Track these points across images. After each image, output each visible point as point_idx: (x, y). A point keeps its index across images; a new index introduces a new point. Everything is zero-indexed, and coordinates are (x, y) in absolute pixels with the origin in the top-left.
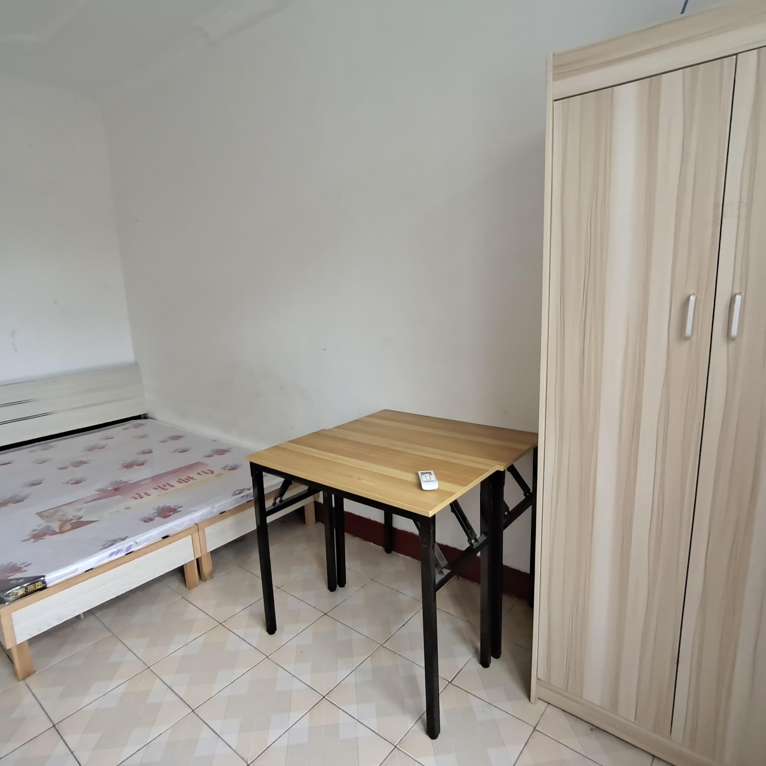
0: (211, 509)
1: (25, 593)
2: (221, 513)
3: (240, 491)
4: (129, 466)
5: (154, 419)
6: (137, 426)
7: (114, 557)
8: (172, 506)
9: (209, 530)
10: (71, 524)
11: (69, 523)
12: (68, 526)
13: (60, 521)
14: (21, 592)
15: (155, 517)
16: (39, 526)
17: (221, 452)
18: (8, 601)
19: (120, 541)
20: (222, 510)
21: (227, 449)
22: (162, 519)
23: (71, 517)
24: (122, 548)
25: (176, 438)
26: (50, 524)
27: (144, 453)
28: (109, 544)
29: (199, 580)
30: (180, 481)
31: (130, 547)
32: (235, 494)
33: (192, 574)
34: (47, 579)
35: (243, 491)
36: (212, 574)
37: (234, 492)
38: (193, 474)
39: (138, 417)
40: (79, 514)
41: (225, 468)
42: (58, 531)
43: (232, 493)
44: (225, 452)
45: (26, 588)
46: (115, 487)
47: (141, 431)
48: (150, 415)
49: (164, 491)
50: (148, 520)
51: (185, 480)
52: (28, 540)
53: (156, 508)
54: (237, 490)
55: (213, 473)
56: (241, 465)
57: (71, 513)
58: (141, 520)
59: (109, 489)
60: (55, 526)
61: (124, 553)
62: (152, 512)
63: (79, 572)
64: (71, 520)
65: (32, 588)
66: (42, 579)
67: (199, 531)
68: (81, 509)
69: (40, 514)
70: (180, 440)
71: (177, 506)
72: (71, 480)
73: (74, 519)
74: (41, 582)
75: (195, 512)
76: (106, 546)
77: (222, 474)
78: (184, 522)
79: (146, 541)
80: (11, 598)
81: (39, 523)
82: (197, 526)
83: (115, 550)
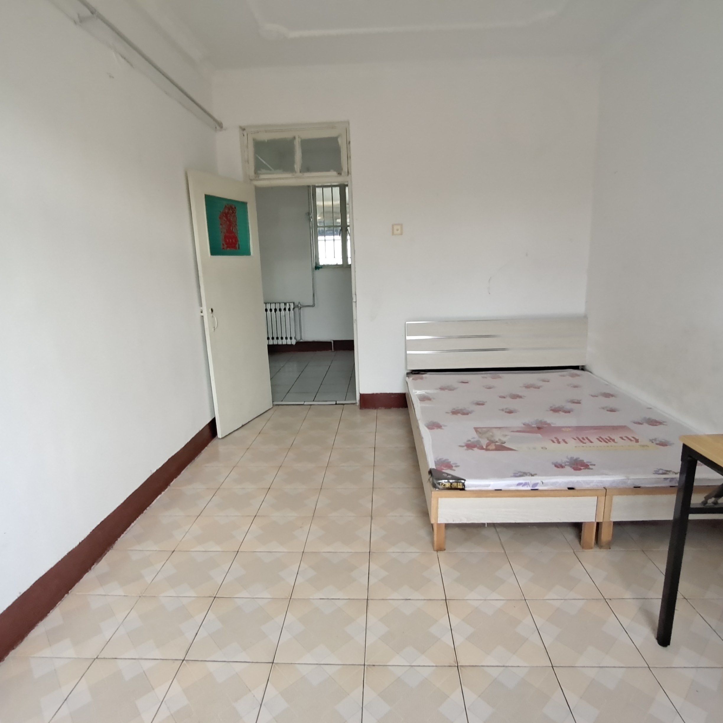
0: (625, 479)
1: (450, 487)
2: (634, 487)
3: (664, 472)
4: (556, 410)
5: (590, 372)
6: (573, 376)
7: (521, 488)
8: (585, 461)
9: (617, 499)
10: (495, 445)
11: (494, 444)
12: (493, 447)
13: (488, 440)
14: (448, 485)
15: (566, 465)
16: (474, 438)
17: (653, 423)
18: (438, 488)
19: (529, 476)
20: (638, 484)
21: (661, 421)
22: (573, 470)
23: (497, 439)
24: (529, 483)
25: (607, 395)
26: (481, 440)
27: (573, 402)
28: (519, 474)
29: (595, 544)
30: (600, 439)
31: (536, 484)
32: (656, 472)
33: (589, 535)
34: (466, 483)
35: (668, 473)
36: (609, 545)
37: (657, 470)
38: (616, 437)
39: (576, 368)
40: (504, 439)
41: (653, 441)
42: (485, 447)
43: (654, 471)
44: (657, 424)
45: (451, 484)
46: (540, 426)
47: (575, 381)
48: (587, 368)
49: (582, 444)
50: (559, 466)
51: (605, 439)
52: (463, 446)
53: (569, 457)
54: (662, 469)
55: (638, 442)
56: (673, 444)
57: (498, 436)
58: (553, 463)
59: (533, 426)
60: (484, 442)
61: (530, 487)
62: (565, 459)
63: (490, 488)
64: (497, 442)
65: (455, 485)
66: (463, 481)
67: (606, 496)
68: (506, 435)
69: (476, 429)
70: (612, 399)
71: (590, 462)
72: (506, 409)
73: (498, 441)
74: (462, 484)
75: (607, 476)
76: (517, 475)
77: (648, 446)
78: (592, 482)
79: (553, 484)
80: (441, 487)
81: (473, 436)
82: (605, 490)
83: (523, 482)
